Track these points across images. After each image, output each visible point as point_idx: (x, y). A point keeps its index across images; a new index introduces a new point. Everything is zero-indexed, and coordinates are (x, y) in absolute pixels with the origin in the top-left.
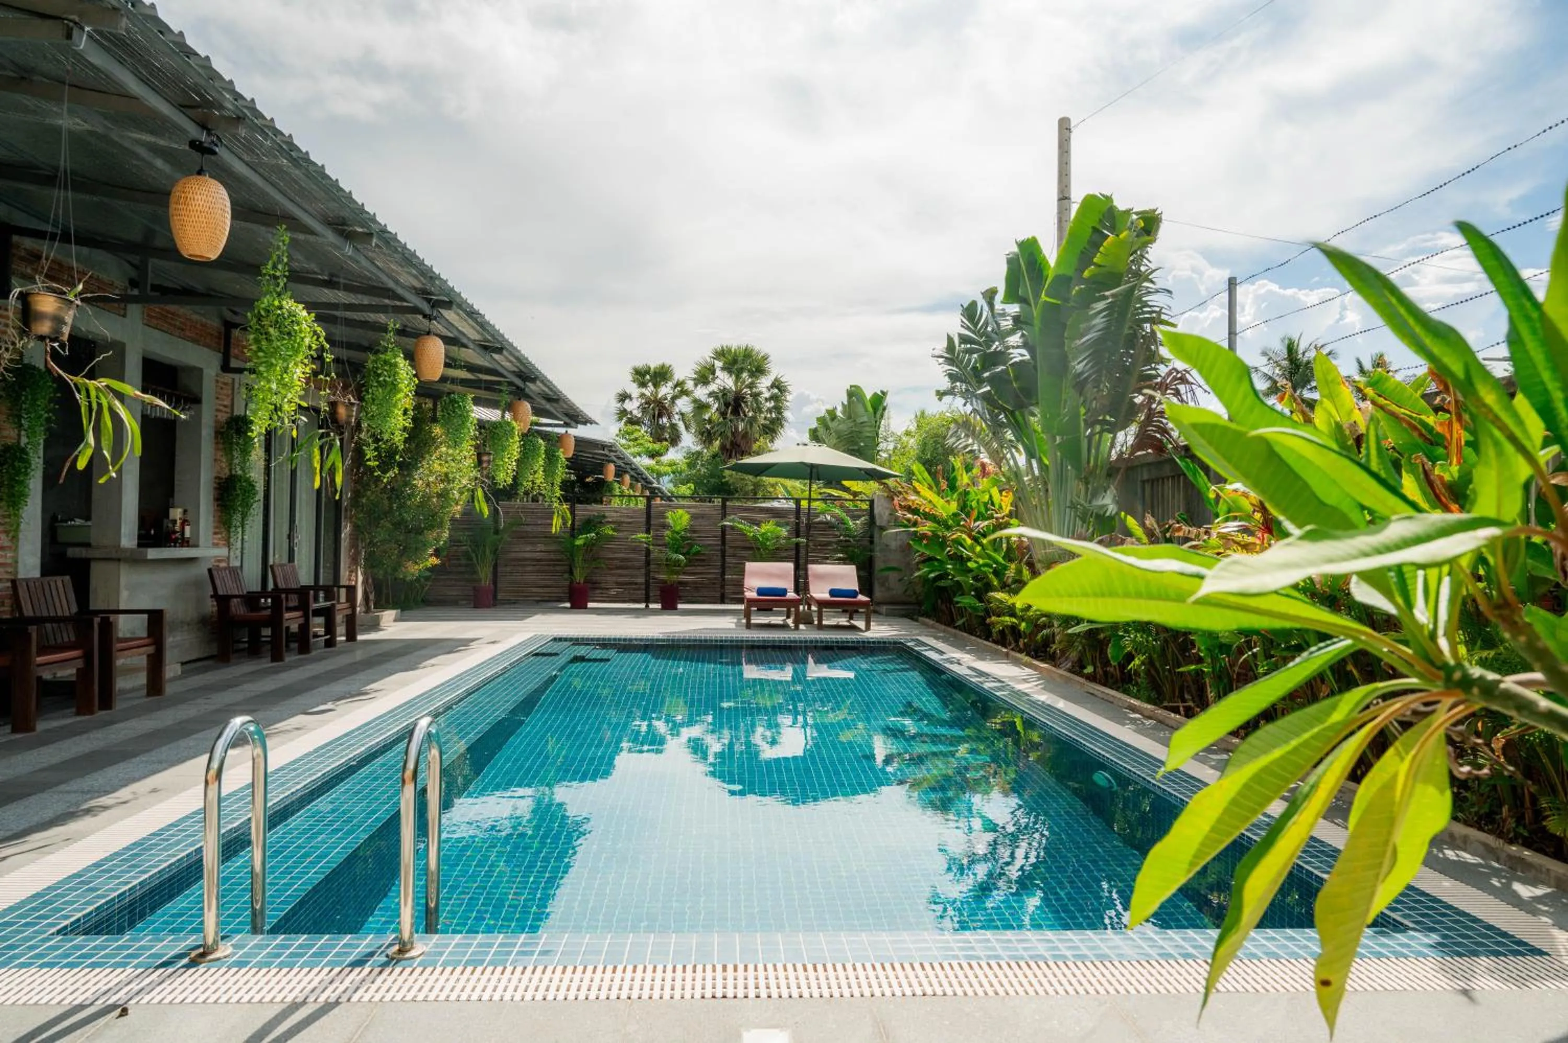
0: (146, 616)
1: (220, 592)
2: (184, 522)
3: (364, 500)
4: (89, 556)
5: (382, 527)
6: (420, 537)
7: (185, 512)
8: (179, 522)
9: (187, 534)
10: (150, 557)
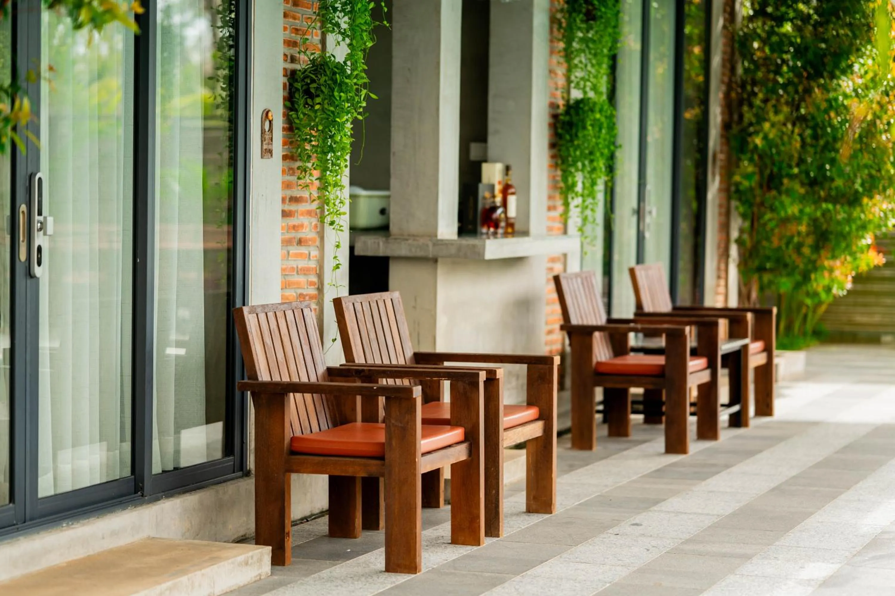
0: (523, 368)
1: (575, 321)
2: (506, 190)
3: (758, 141)
4: (388, 253)
5: (788, 192)
6: (856, 212)
7: (507, 169)
8: (498, 188)
9: (512, 212)
10: (489, 255)
